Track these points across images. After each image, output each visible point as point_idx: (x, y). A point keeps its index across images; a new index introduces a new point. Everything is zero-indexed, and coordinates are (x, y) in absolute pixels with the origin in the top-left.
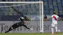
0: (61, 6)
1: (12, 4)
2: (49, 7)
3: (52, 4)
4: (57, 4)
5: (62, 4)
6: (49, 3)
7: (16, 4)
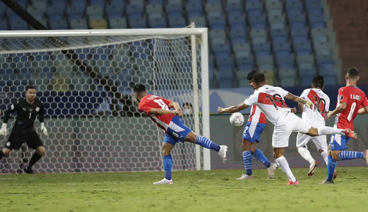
0: (287, 46)
1: (65, 40)
2: (232, 52)
3: (248, 39)
4: (270, 38)
5: (290, 37)
6: (233, 33)
7: (86, 39)
